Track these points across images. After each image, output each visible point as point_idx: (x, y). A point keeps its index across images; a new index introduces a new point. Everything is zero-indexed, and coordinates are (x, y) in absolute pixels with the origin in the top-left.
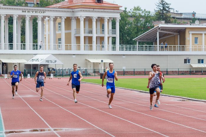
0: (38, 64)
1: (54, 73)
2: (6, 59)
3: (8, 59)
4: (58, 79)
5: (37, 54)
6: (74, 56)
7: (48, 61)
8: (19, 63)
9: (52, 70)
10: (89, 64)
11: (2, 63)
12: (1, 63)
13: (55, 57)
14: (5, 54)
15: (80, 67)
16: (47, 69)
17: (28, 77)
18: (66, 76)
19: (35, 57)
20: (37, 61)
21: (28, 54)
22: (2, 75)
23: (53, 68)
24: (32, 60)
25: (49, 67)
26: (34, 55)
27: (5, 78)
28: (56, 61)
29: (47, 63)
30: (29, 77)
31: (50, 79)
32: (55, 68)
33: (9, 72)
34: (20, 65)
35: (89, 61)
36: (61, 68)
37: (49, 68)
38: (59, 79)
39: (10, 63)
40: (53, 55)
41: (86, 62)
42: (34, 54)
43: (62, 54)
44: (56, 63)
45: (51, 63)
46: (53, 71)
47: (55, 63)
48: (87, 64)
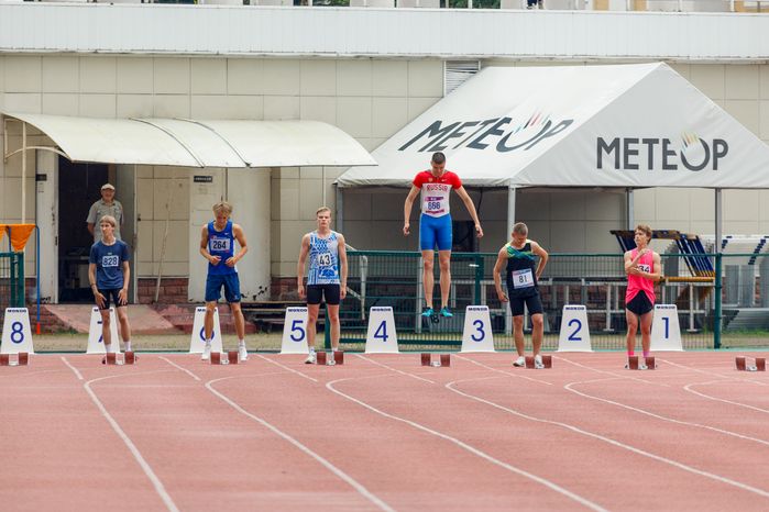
0: (502, 189)
1: (702, 292)
2: (105, 117)
3: (138, 118)
4: (741, 364)
5: (485, 62)
7: (618, 149)
8: (274, 175)
9: (670, 262)
11: (64, 164)
12: (50, 168)
13: (712, 102)
14: (95, 56)
17: (373, 345)
19: (467, 103)
20: (496, 139)
21: (372, 61)
22: (65, 313)
23: (690, 230)
24: (434, 128)
26: (454, 75)
27: (96, 348)
28: (717, 151)
30: (391, 346)
32: (707, 238)
33: (147, 282)
34: (287, 192)
38: (751, 364)
39: (155, 172)
42: (455, 63)
44: (726, 174)
46: (685, 272)
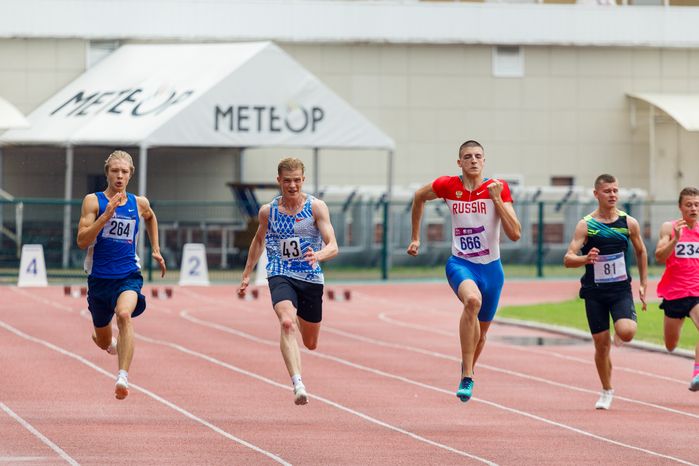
0: (137, 147)
4: (330, 296)
6: (508, 67)
7: (234, 114)
10: (662, 153)
13: (310, 77)
15: (569, 181)
16: (228, 196)
18: (418, 272)
19: (107, 75)
21: (27, 40)
25: (248, 178)
26: (98, 53)
28: (315, 117)
29: (225, 137)
31: (248, 296)
35: (665, 120)
36: (371, 191)
37: (252, 187)
40: (290, 47)
41: (633, 131)
43: (386, 46)
44: (321, 136)
45: (266, 138)
47: (309, 138)
48: (647, 145)
